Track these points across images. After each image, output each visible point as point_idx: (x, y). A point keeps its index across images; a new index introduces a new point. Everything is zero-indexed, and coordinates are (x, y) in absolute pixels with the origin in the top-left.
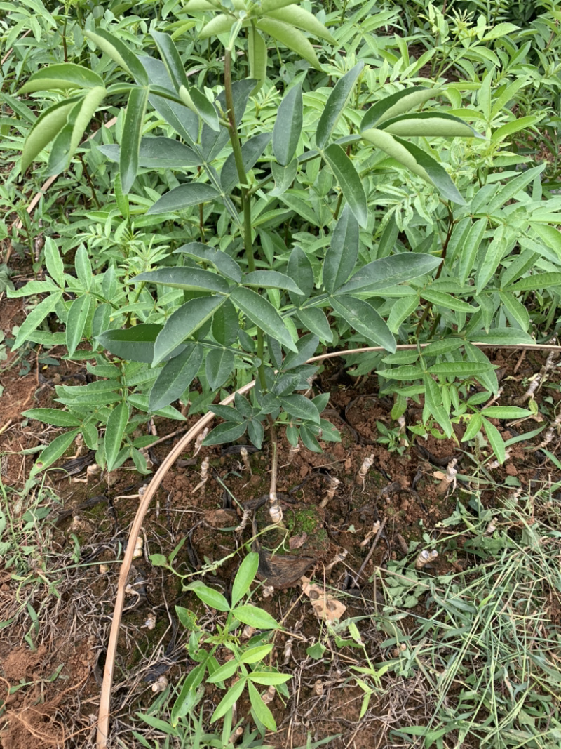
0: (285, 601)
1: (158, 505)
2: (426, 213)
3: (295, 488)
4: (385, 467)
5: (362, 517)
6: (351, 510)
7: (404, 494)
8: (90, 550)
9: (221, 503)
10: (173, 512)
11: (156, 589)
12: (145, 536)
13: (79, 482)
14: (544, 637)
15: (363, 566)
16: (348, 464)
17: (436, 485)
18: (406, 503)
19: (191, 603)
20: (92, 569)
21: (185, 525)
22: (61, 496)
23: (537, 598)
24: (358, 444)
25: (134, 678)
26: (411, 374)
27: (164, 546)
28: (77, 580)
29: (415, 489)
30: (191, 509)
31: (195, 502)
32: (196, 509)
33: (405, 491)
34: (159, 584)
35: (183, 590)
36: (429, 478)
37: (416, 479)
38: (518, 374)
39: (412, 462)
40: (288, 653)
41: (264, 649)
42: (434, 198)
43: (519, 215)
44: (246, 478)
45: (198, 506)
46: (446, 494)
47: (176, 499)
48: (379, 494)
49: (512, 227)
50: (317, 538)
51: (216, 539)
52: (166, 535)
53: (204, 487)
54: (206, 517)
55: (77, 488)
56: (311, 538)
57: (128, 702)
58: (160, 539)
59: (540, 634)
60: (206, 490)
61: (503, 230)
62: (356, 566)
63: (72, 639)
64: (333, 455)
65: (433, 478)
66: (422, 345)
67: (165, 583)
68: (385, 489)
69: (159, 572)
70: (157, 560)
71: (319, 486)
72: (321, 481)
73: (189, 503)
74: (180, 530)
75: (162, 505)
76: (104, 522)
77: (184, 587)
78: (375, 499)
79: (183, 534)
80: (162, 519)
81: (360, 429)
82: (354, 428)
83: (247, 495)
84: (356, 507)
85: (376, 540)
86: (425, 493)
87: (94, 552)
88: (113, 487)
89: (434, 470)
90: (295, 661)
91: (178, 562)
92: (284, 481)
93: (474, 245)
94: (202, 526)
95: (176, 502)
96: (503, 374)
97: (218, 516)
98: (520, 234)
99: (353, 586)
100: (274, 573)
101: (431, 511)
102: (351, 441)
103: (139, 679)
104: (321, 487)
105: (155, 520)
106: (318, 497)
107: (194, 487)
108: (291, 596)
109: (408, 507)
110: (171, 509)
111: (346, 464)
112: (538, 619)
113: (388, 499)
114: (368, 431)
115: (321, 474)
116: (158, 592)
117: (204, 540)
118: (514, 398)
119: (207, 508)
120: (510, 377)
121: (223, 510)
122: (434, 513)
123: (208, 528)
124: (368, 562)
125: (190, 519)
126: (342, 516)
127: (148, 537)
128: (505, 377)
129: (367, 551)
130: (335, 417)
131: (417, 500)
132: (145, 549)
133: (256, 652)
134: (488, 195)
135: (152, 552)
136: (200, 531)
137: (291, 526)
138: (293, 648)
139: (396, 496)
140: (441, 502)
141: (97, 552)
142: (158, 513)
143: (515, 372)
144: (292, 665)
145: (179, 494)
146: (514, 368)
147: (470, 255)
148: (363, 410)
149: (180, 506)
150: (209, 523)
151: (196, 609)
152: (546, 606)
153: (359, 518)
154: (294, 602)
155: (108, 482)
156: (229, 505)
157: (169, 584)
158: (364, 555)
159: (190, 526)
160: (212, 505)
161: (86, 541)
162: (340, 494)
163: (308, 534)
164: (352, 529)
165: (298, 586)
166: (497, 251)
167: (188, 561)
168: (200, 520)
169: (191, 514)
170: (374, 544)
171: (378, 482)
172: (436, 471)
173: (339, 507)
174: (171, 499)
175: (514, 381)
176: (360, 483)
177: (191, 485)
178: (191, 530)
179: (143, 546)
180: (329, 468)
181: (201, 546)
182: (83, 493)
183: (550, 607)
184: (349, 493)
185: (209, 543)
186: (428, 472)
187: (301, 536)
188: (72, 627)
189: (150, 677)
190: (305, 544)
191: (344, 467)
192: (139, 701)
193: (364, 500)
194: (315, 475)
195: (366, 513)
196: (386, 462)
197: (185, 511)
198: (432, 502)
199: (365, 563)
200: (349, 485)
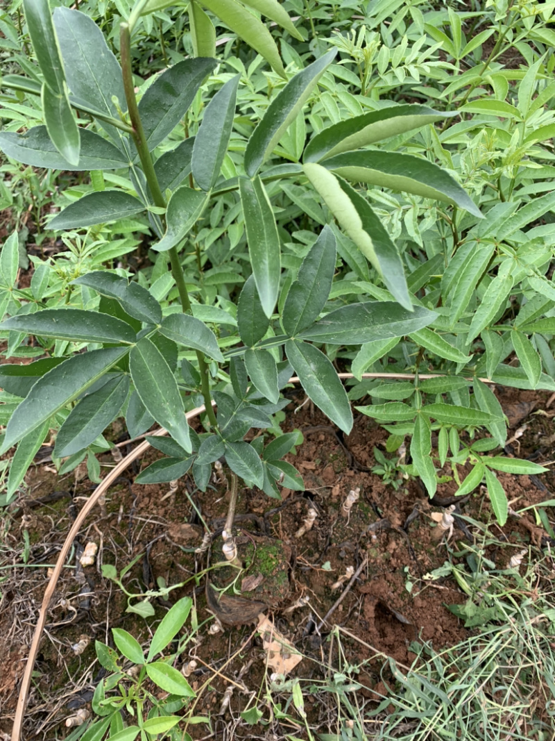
0: (236, 638)
1: (121, 510)
2: (417, 232)
3: (272, 511)
4: (378, 499)
5: (341, 554)
6: (330, 544)
7: (393, 534)
8: (42, 548)
9: (188, 517)
10: (137, 520)
11: (102, 604)
12: (102, 542)
13: (50, 472)
14: (523, 734)
15: (330, 612)
16: (336, 490)
17: (432, 528)
18: (393, 545)
19: (135, 625)
20: (41, 571)
21: (146, 536)
22: (29, 484)
23: (524, 685)
24: (351, 469)
25: (56, 702)
26: (399, 413)
27: (120, 556)
28: (22, 581)
29: (406, 530)
30: (156, 519)
31: (162, 511)
32: (160, 521)
33: (395, 530)
34: (106, 598)
35: (128, 611)
36: (425, 518)
37: (410, 517)
38: (551, 408)
39: (410, 497)
40: (226, 701)
41: (170, 720)
42: (432, 213)
43: (534, 247)
44: (221, 491)
45: (164, 516)
46: (440, 541)
47: (142, 505)
48: (365, 531)
49: (524, 261)
50: (276, 580)
51: (175, 557)
52: (123, 544)
53: (174, 497)
54: (170, 531)
55: (47, 478)
56: (267, 579)
57: (44, 728)
58: (116, 547)
59: (519, 730)
60: (176, 499)
61: (511, 264)
62: (323, 610)
63: (9, 642)
64: (320, 478)
65: (430, 520)
66: (422, 376)
67: (113, 598)
68: (372, 526)
69: (108, 585)
70: (109, 572)
71: (299, 511)
72: (303, 506)
73: (155, 512)
74: (140, 541)
75: (125, 511)
76: (63, 521)
77: (130, 606)
78: (359, 535)
79: (141, 545)
80: (123, 526)
81: (357, 452)
82: (349, 450)
83: (219, 511)
84: (336, 542)
85: (351, 584)
86: (417, 536)
87: (46, 552)
88: (81, 482)
89: (432, 510)
90: (231, 713)
91: (131, 577)
92: (261, 501)
93: (472, 279)
94: (163, 539)
95: (142, 509)
96: (532, 408)
97: (182, 531)
98: (532, 273)
99: (314, 633)
100: (224, 610)
101: (420, 558)
102: (345, 465)
103: (61, 705)
104: (301, 513)
105: (115, 525)
106: (297, 524)
107: (164, 494)
108: (244, 635)
109: (395, 550)
110: (134, 517)
111: (333, 491)
112: (519, 713)
113: (374, 537)
114: (364, 456)
115: (304, 498)
116: (102, 608)
117: (161, 556)
118: (541, 436)
119: (173, 520)
120: (541, 412)
121: (190, 525)
122: (423, 561)
123: (170, 543)
124: (337, 608)
125: (153, 530)
126: (318, 551)
127: (104, 544)
128: (535, 410)
129: (339, 595)
130: (331, 435)
131: (406, 543)
132: (98, 557)
133: (161, 722)
134: (502, 215)
135: (105, 562)
136: (160, 545)
137: (248, 563)
138: (233, 697)
139: (384, 534)
140: (433, 549)
141: (49, 553)
142: (120, 519)
143: (548, 405)
144: (227, 717)
145: (146, 500)
146: (547, 401)
147: (467, 290)
148: (365, 430)
149: (144, 514)
150: (171, 538)
151: (139, 633)
152: (533, 698)
153: (338, 554)
154: (245, 641)
155: (77, 476)
156: (196, 521)
157: (116, 600)
158: (334, 599)
159: (150, 538)
160: (179, 517)
161: (41, 539)
162: (320, 525)
163: (264, 575)
164: (327, 566)
165: (253, 625)
166: (500, 291)
167: (141, 577)
168: (163, 532)
169: (154, 524)
170: (348, 588)
171: (366, 516)
172: (435, 511)
173: (316, 540)
174: (137, 504)
175: (545, 416)
176: (344, 515)
177: (160, 493)
178: (151, 543)
179: (97, 554)
180: (314, 493)
181: (157, 563)
182: (51, 485)
183: (537, 699)
184: (330, 524)
185: (166, 561)
186: (425, 511)
187: (256, 577)
188: (10, 630)
189: (74, 703)
190: (259, 587)
191: (331, 494)
192: (56, 730)
193: (346, 534)
194: (296, 498)
195: (346, 550)
196: (379, 494)
197: (148, 521)
198: (423, 548)
199: (333, 608)
200: (332, 516)
